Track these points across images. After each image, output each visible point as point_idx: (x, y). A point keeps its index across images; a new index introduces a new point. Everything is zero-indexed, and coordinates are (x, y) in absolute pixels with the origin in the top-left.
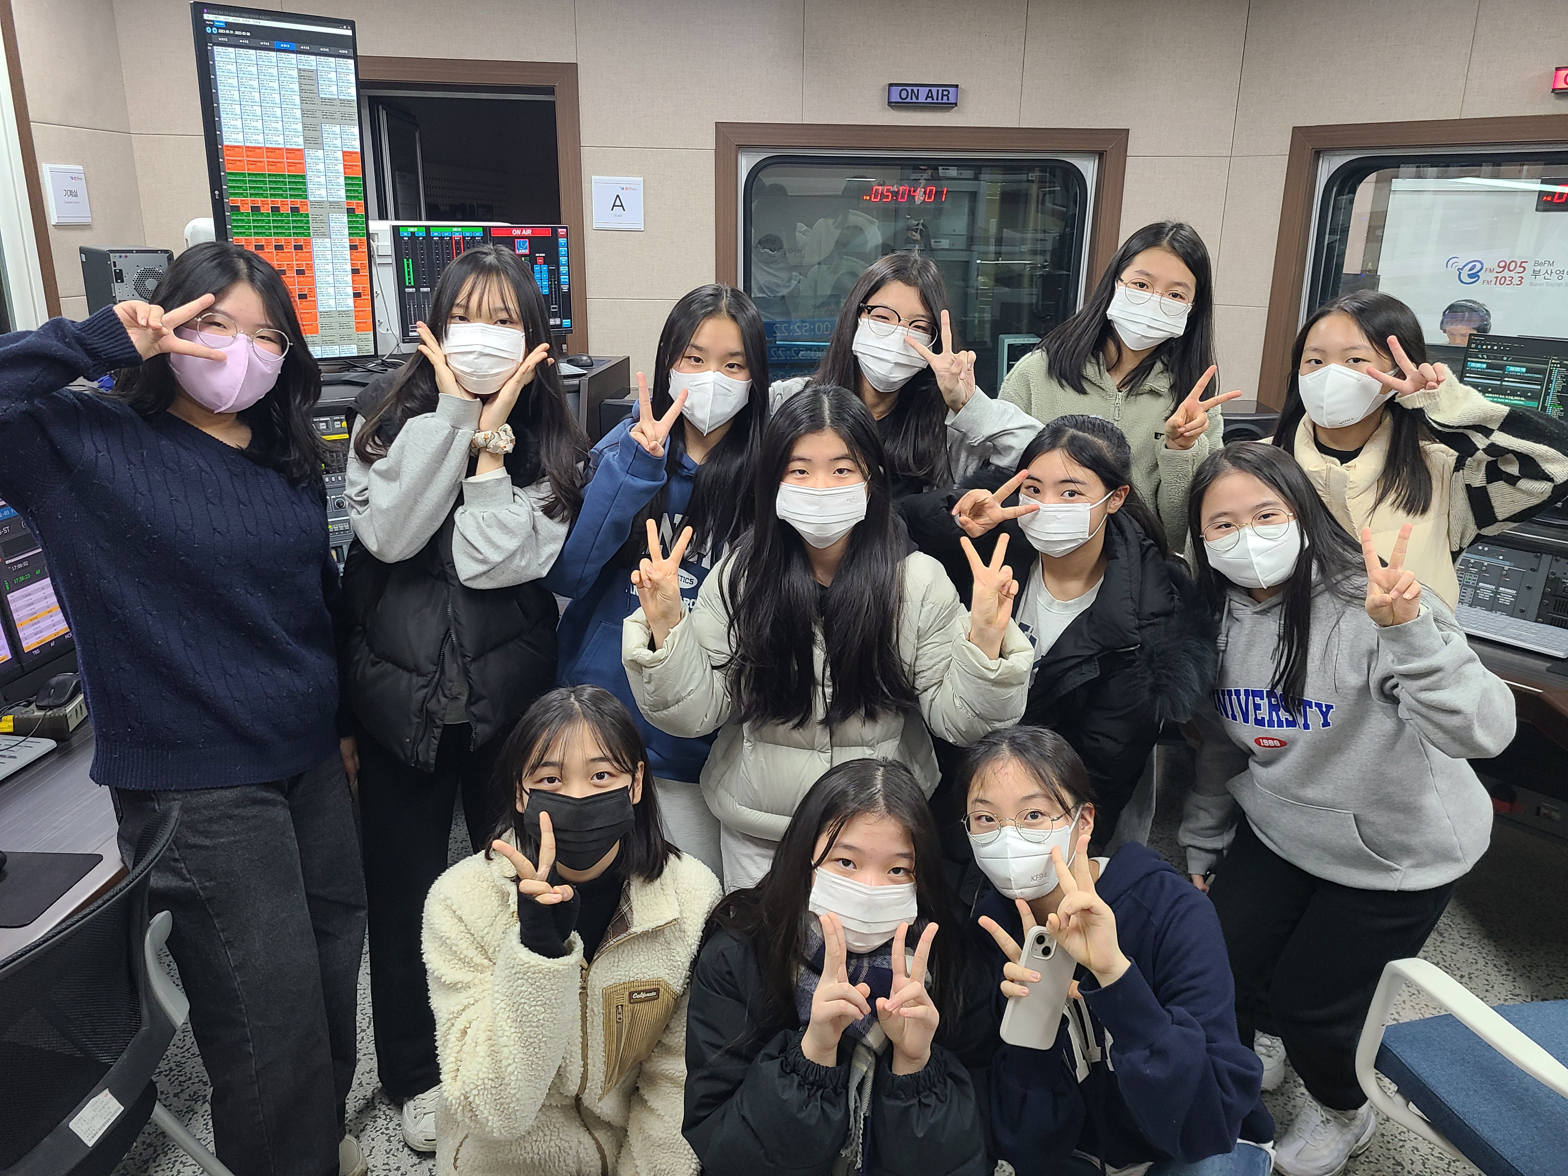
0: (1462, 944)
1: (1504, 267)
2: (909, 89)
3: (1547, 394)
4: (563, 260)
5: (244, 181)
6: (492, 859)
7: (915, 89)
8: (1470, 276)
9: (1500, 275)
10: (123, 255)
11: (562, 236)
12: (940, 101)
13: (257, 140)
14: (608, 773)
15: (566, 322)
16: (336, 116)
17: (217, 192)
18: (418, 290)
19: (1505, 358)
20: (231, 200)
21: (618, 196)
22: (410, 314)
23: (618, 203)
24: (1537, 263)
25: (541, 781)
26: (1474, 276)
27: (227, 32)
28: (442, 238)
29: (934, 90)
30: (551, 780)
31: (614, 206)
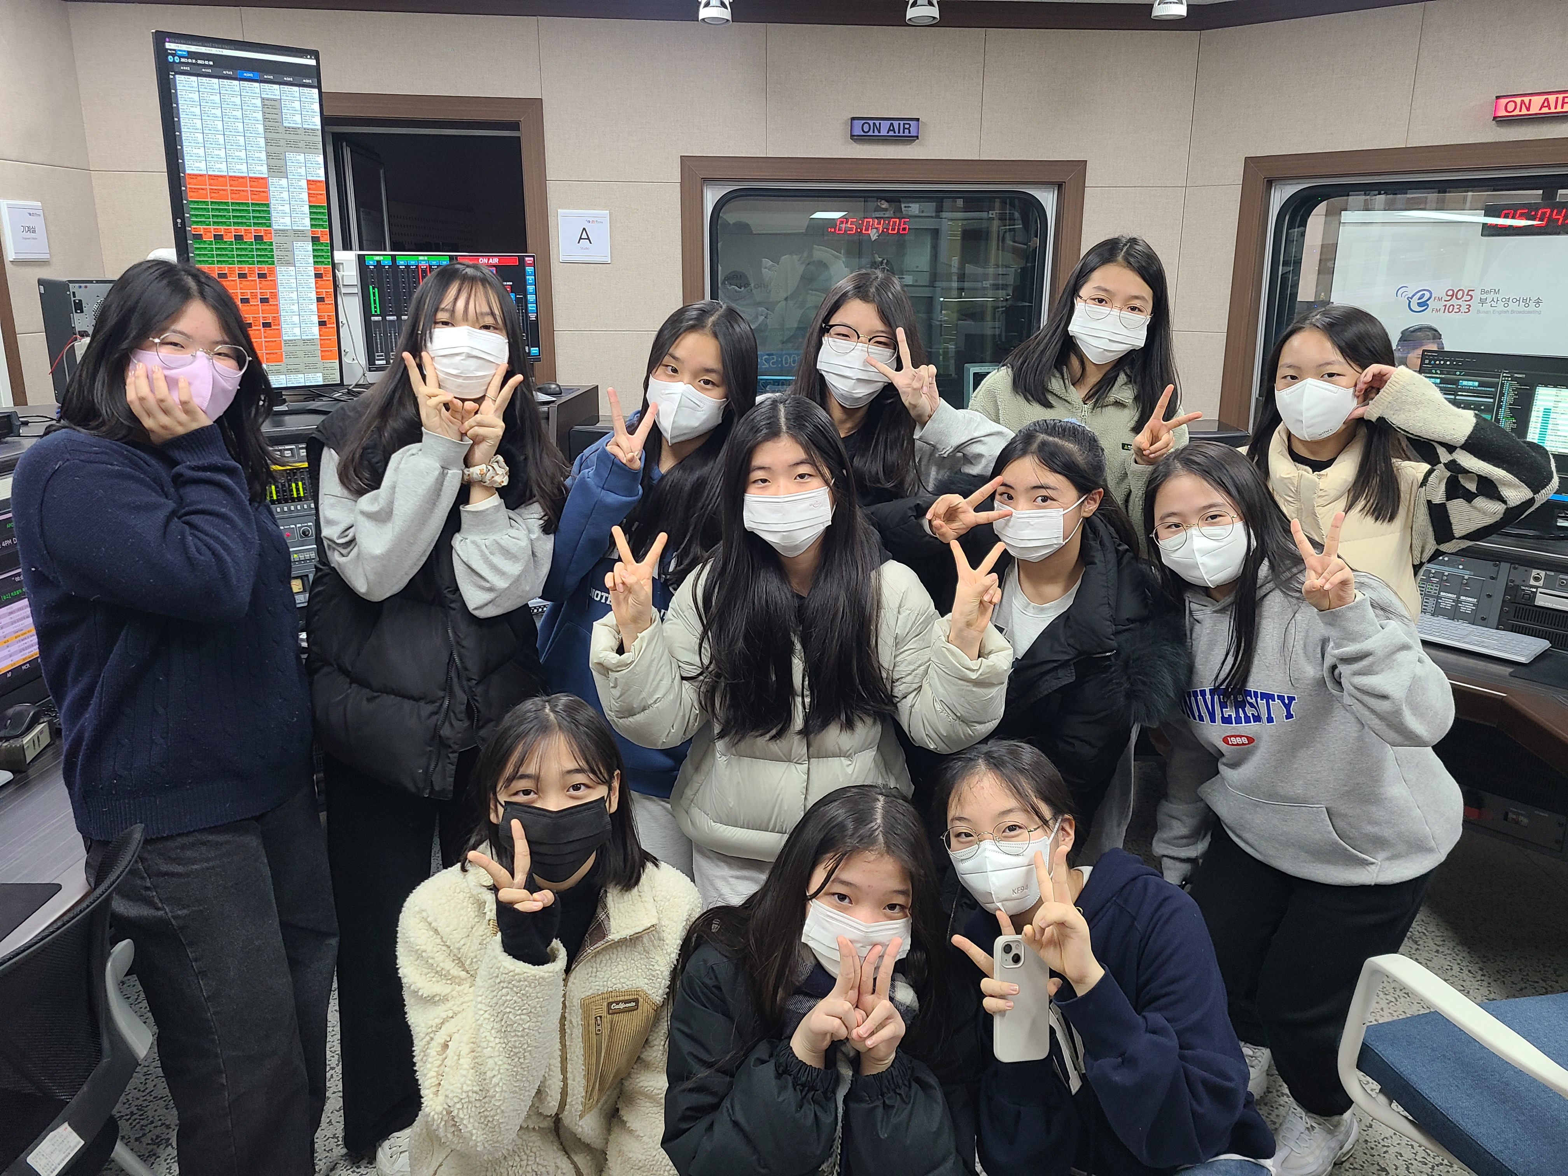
0: (1437, 951)
1: (1452, 296)
2: (871, 122)
3: (1499, 407)
4: (531, 288)
5: (207, 210)
6: (466, 871)
7: (877, 123)
8: (1419, 304)
9: (1448, 304)
10: (83, 285)
11: (530, 265)
12: (901, 134)
13: (220, 169)
14: (583, 784)
15: (535, 350)
16: (300, 145)
17: (179, 221)
18: (384, 319)
19: (1458, 373)
20: (191, 229)
21: (584, 229)
22: (377, 343)
23: (585, 236)
24: (1483, 291)
25: (516, 793)
26: (1424, 304)
27: (190, 61)
28: (408, 267)
29: (896, 123)
30: (527, 792)
31: (581, 238)
